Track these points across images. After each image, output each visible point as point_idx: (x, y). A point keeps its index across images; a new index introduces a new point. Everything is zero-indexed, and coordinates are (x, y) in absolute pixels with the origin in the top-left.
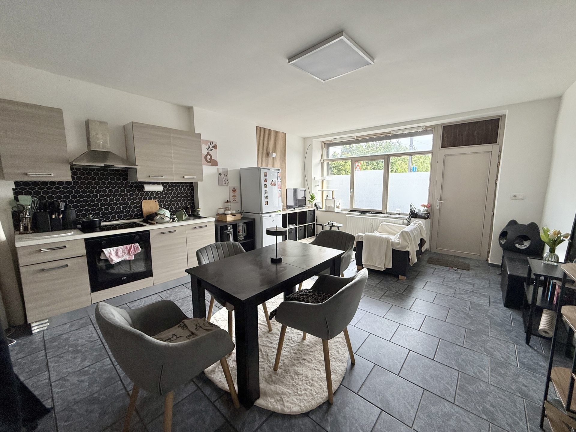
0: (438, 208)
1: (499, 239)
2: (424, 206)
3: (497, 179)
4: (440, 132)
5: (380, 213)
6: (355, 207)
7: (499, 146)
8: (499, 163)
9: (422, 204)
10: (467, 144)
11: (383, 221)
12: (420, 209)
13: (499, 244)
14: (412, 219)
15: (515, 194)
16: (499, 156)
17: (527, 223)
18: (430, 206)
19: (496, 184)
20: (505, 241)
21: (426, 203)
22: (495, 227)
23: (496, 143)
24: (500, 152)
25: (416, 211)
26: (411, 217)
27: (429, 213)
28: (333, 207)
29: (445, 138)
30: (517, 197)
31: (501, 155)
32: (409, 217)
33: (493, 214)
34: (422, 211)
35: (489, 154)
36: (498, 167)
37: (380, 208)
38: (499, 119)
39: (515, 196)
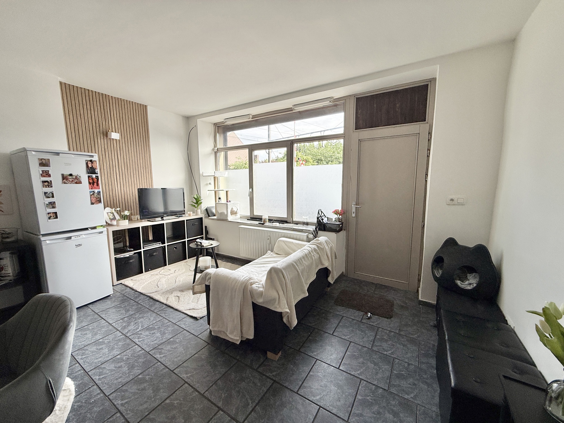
0: (354, 215)
1: (432, 268)
2: (336, 212)
3: (427, 175)
4: (352, 106)
5: (282, 222)
6: (256, 213)
7: (428, 125)
8: (429, 150)
9: (334, 210)
10: (388, 124)
11: (283, 235)
12: (331, 217)
13: (432, 276)
14: (320, 233)
15: (451, 197)
16: (429, 140)
17: (471, 245)
18: (343, 213)
19: (426, 181)
20: (440, 271)
21: (340, 209)
22: (425, 244)
23: (425, 121)
24: (430, 133)
25: (325, 220)
26: (318, 229)
27: (342, 224)
28: (226, 213)
29: (359, 116)
30: (455, 202)
31: (431, 138)
32: (316, 229)
33: (424, 226)
34: (334, 220)
35: (416, 137)
36: (428, 156)
37: (284, 215)
38: (428, 85)
39: (452, 200)
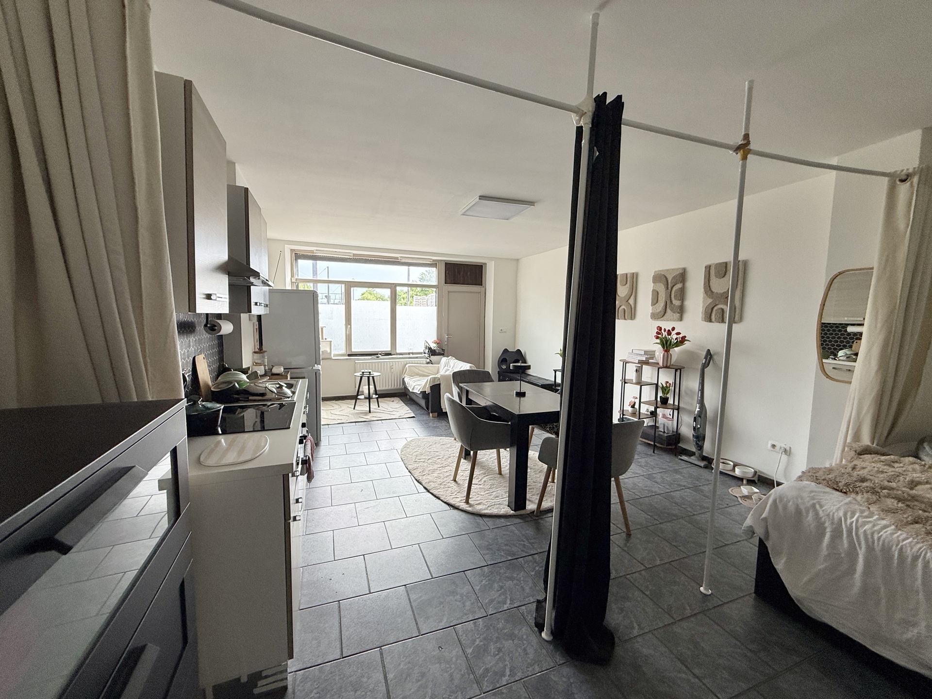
0: (446, 343)
2: (435, 342)
4: (443, 267)
5: (390, 354)
6: (355, 350)
7: (484, 288)
8: (485, 302)
10: (464, 283)
14: (436, 357)
16: (485, 297)
18: (439, 342)
20: (505, 366)
23: (482, 285)
25: (432, 348)
26: (430, 355)
28: (329, 351)
29: (447, 275)
34: (438, 347)
35: (479, 294)
36: (485, 306)
37: (388, 349)
38: (483, 266)
39: (501, 330)
